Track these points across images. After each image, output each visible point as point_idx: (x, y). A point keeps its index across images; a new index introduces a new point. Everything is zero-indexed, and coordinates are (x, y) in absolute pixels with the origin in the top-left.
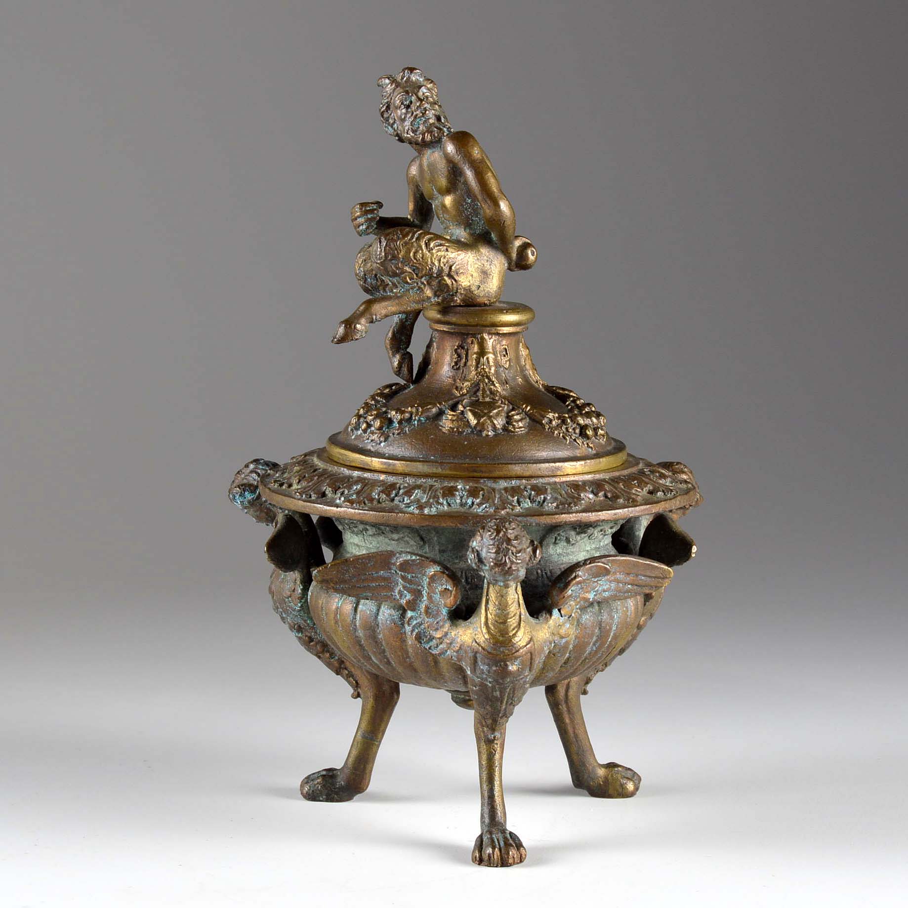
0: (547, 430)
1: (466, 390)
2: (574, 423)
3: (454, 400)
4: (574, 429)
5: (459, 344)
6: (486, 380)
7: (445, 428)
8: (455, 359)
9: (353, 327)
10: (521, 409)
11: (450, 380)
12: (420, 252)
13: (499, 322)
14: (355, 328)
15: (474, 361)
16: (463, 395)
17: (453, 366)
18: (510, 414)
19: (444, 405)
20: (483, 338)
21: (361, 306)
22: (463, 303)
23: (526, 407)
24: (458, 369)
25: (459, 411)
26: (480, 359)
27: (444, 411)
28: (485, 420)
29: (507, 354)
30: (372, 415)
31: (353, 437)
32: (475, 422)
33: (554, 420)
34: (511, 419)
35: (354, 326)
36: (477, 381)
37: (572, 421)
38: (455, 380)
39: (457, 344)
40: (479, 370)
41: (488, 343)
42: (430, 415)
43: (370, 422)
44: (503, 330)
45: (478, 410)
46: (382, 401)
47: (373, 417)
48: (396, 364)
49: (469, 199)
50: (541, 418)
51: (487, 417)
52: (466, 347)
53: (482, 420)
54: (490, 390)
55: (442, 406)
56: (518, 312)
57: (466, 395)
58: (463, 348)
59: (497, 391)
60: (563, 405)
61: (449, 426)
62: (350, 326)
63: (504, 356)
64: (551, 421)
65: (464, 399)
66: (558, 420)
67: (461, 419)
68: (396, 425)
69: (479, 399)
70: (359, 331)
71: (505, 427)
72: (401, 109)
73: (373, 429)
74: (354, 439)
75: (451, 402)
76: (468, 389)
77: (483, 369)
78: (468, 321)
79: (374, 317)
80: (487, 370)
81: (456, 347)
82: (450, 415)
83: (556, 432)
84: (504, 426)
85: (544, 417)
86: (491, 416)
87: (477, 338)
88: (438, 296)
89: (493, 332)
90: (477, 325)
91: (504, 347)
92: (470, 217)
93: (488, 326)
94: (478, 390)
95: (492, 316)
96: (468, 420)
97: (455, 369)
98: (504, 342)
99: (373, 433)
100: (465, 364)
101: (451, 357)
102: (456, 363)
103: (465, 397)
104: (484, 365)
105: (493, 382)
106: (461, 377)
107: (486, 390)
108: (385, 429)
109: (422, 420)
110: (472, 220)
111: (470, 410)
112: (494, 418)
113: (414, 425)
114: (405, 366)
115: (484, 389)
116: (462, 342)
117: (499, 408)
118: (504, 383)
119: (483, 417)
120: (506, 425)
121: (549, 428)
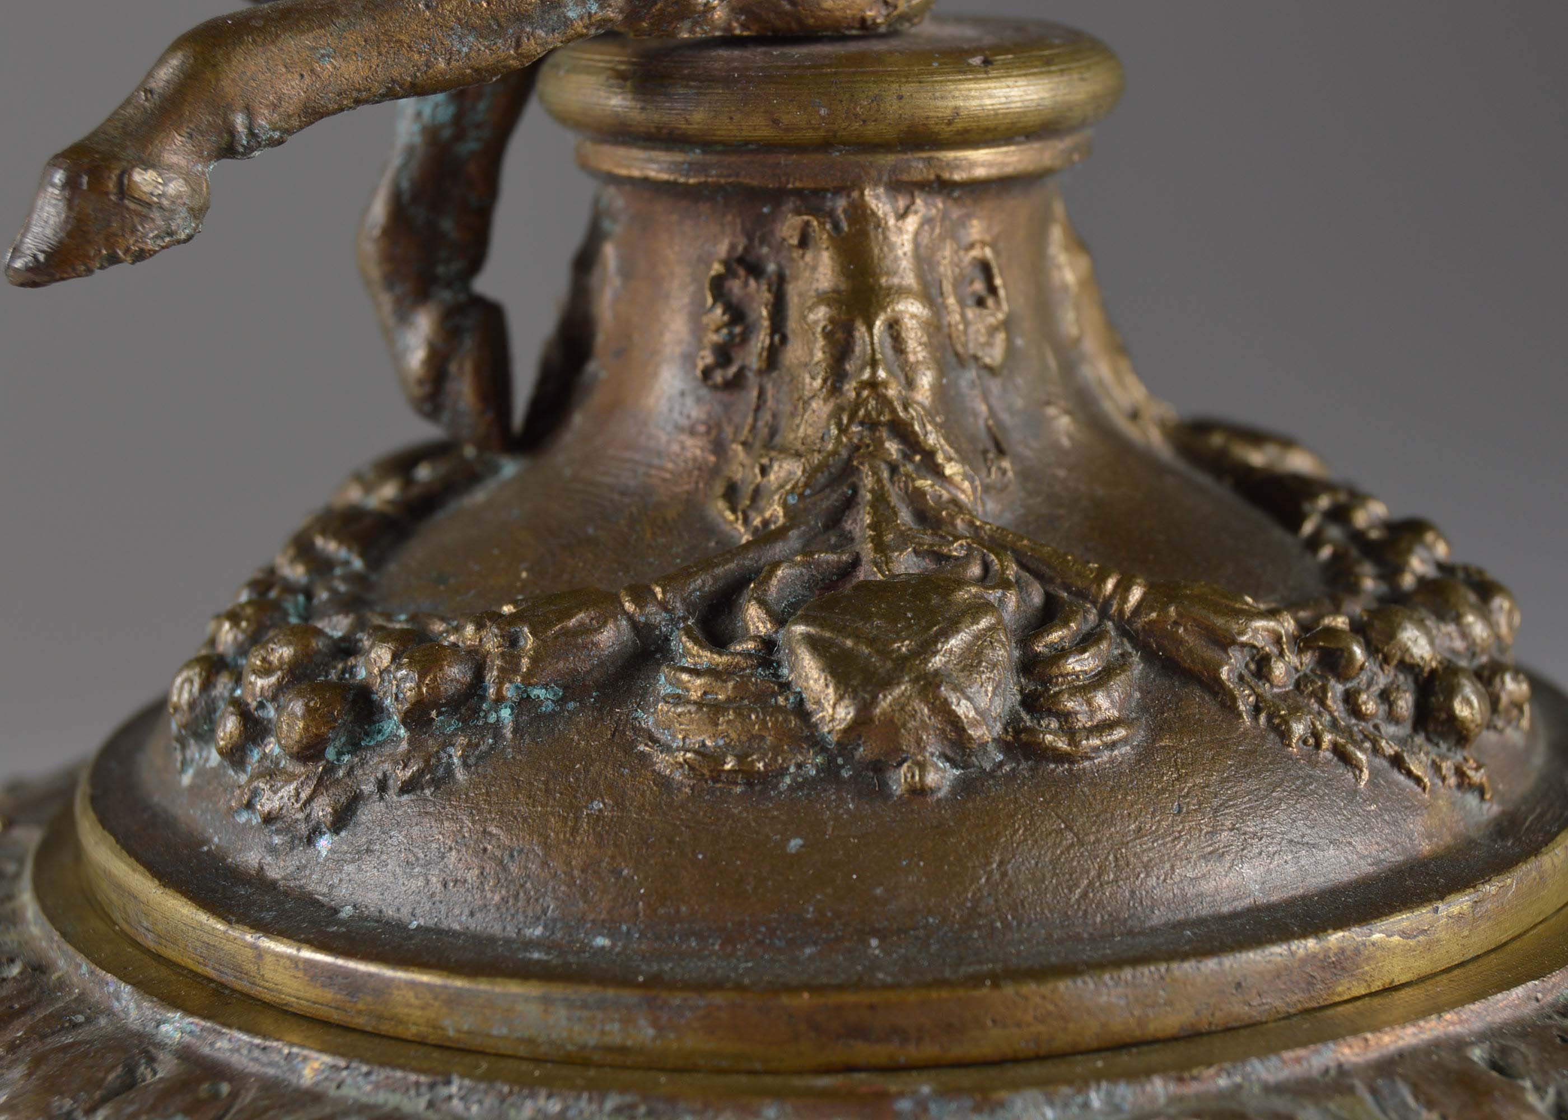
0: (1247, 720)
1: (785, 505)
2: (1386, 660)
3: (719, 571)
4: (1385, 696)
5: (733, 247)
6: (893, 447)
7: (667, 749)
8: (717, 330)
9: (111, 185)
10: (1094, 603)
11: (695, 448)
13: (950, 123)
14: (124, 190)
15: (821, 342)
16: (765, 536)
17: (707, 373)
18: (1039, 648)
19: (663, 605)
20: (861, 214)
21: (162, 61)
22: (744, 26)
23: (1123, 588)
24: (735, 384)
25: (751, 645)
26: (849, 330)
27: (667, 639)
28: (901, 705)
29: (992, 290)
30: (266, 671)
31: (186, 779)
32: (844, 713)
33: (1281, 654)
34: (1046, 681)
35: (121, 177)
36: (844, 453)
37: (1371, 649)
38: (719, 447)
39: (722, 249)
40: (850, 389)
41: (894, 238)
42: (583, 667)
43: (261, 706)
44: (972, 165)
45: (857, 637)
46: (347, 563)
47: (273, 679)
48: (416, 357)
50: (1211, 653)
51: (915, 681)
52: (771, 267)
53: (885, 703)
54: (916, 498)
55: (652, 609)
56: (1048, 62)
57: (781, 533)
58: (755, 270)
59: (955, 502)
60: (1288, 539)
61: (694, 741)
62: (96, 174)
63: (980, 302)
64: (1261, 666)
65: (776, 565)
66: (1300, 651)
67: (762, 699)
68: (394, 726)
69: (856, 562)
70: (149, 205)
71: (1017, 732)
73: (272, 747)
74: (191, 787)
75: (700, 584)
76: (792, 500)
77: (873, 384)
78: (776, 122)
79: (240, 121)
80: (892, 392)
81: (717, 268)
82: (695, 672)
83: (1299, 729)
84: (1013, 723)
85: (1224, 642)
86: (937, 673)
87: (831, 214)
89: (917, 177)
90: (825, 145)
91: (975, 253)
93: (885, 146)
94: (849, 503)
95: (907, 89)
96: (801, 702)
97: (715, 387)
98: (976, 230)
99: (271, 773)
100: (773, 358)
101: (697, 329)
102: (724, 355)
103: (779, 549)
104: (874, 364)
105: (929, 455)
106: (753, 428)
107: (894, 500)
108: (340, 754)
109: (538, 703)
111: (814, 644)
112: (957, 688)
113: (496, 730)
114: (461, 368)
115: (880, 498)
116: (750, 239)
117: (975, 621)
118: (985, 452)
119: (888, 683)
120: (1026, 717)
121: (1257, 710)
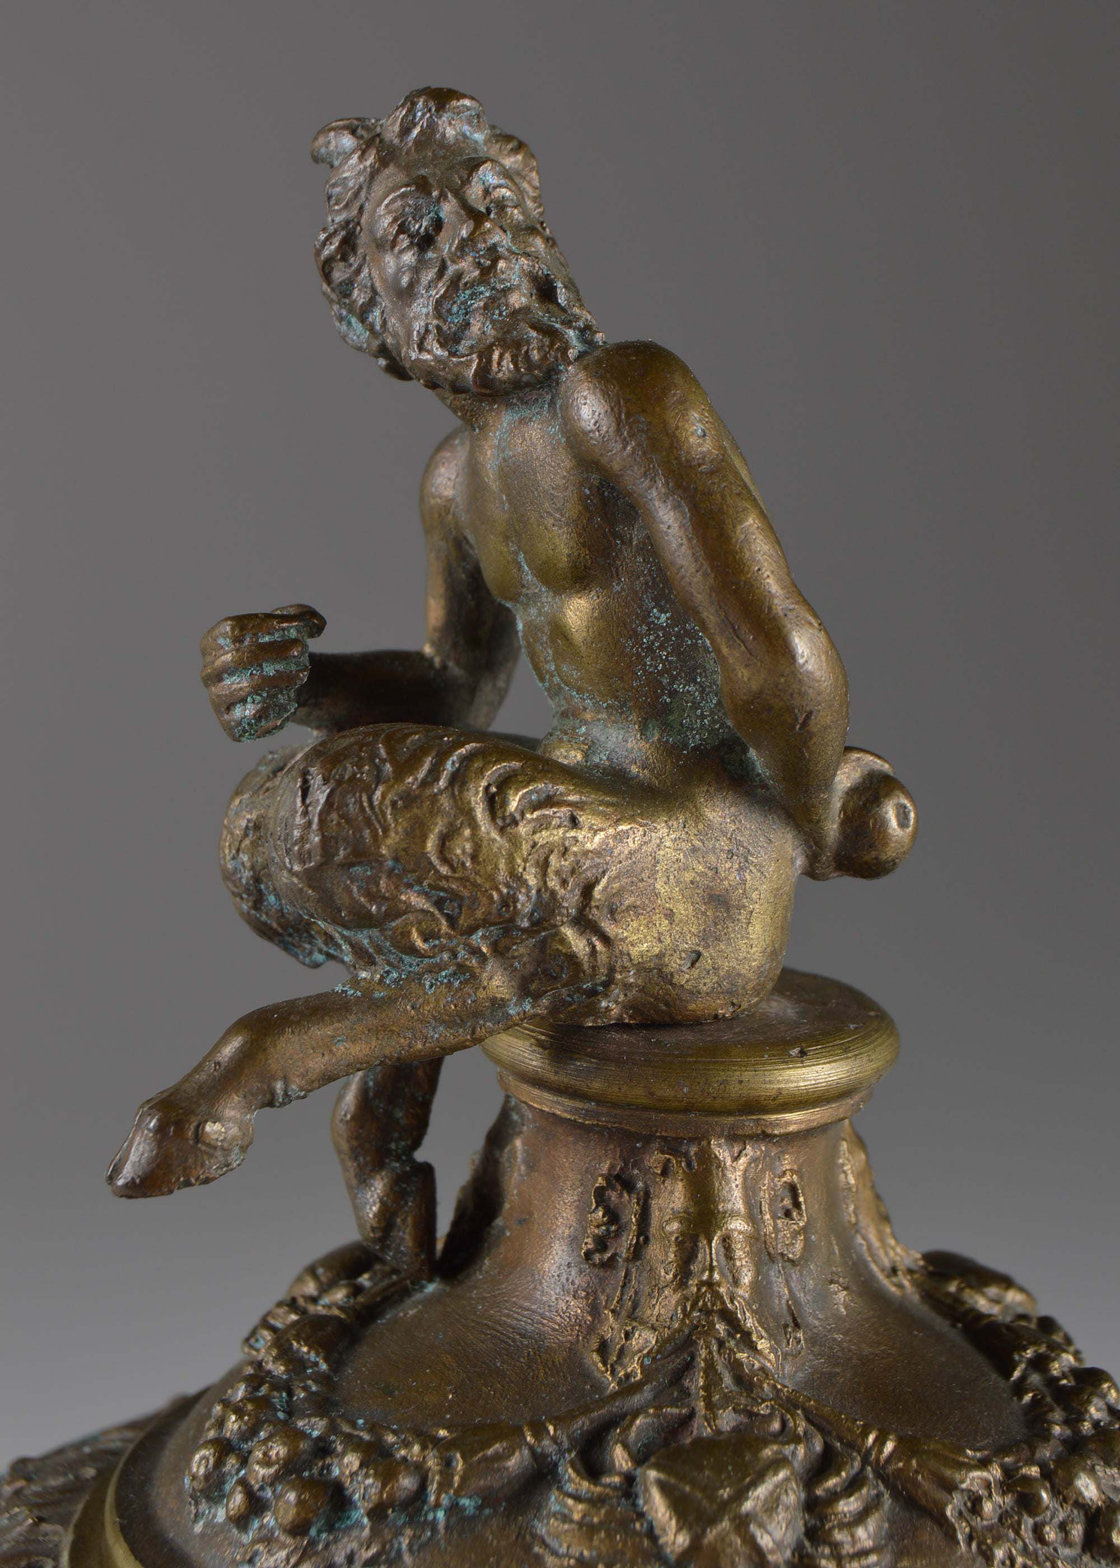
0: (963, 1546)
1: (642, 1366)
2: (1065, 1500)
3: (595, 1414)
4: (1063, 1527)
5: (612, 1167)
6: (721, 1327)
7: (555, 1553)
8: (598, 1226)
9: (190, 1133)
10: (859, 1452)
11: (576, 1307)
12: (467, 832)
13: (774, 1099)
14: (199, 1135)
15: (673, 1249)
16: (628, 1387)
17: (588, 1255)
18: (819, 1492)
19: (554, 1439)
20: (707, 1158)
22: (631, 1017)
23: (880, 1441)
24: (609, 1265)
25: (616, 1479)
26: (695, 1240)
27: (556, 1465)
28: (722, 1538)
29: (797, 1205)
30: (267, 1462)
31: (198, 1528)
32: (683, 1540)
33: (990, 1496)
34: (823, 1518)
35: (198, 1126)
36: (687, 1331)
37: (1056, 1492)
38: (594, 1310)
39: (605, 1168)
40: (693, 1282)
41: (729, 1175)
42: (496, 1485)
43: (262, 1488)
44: (789, 1123)
45: (693, 1483)
46: (316, 1364)
47: (272, 1470)
49: (662, 611)
50: (940, 1495)
51: (732, 1520)
52: (640, 1185)
53: (711, 1535)
54: (735, 1366)
55: (546, 1442)
56: (846, 1051)
57: (638, 1386)
58: (628, 1186)
59: (763, 1369)
60: (1002, 1383)
61: (575, 1551)
62: (180, 1125)
63: (788, 1214)
64: (975, 1504)
65: (636, 1414)
66: (1004, 1493)
67: (624, 1525)
68: (360, 1514)
69: (692, 1415)
70: (215, 1148)
71: (801, 1557)
72: (397, 249)
73: (269, 1519)
74: (202, 1535)
75: (582, 1424)
76: (647, 1362)
77: (710, 1284)
78: (652, 1094)
79: (279, 1086)
80: (722, 1290)
81: (600, 1182)
82: (577, 1498)
83: (999, 1554)
84: (799, 1549)
85: (950, 1487)
86: (747, 1515)
87: (686, 1155)
88: (536, 997)
89: (748, 1131)
90: (686, 1110)
91: (787, 1178)
92: (665, 681)
93: (730, 1113)
94: (688, 1366)
95: (747, 1076)
96: (651, 1528)
97: (594, 1265)
98: (787, 1162)
99: (268, 1539)
100: (637, 1253)
101: (583, 1223)
102: (602, 1243)
103: (637, 1400)
104: (711, 1269)
105: (747, 1335)
106: (621, 1299)
107: (720, 1368)
108: (319, 1532)
109: (464, 1509)
110: (673, 694)
111: (664, 1488)
112: (762, 1525)
113: (433, 1525)
114: (404, 1221)
115: (710, 1366)
116: (626, 1164)
117: (776, 1473)
118: (786, 1326)
119: (713, 1521)
120: (807, 1544)
121: (970, 1538)
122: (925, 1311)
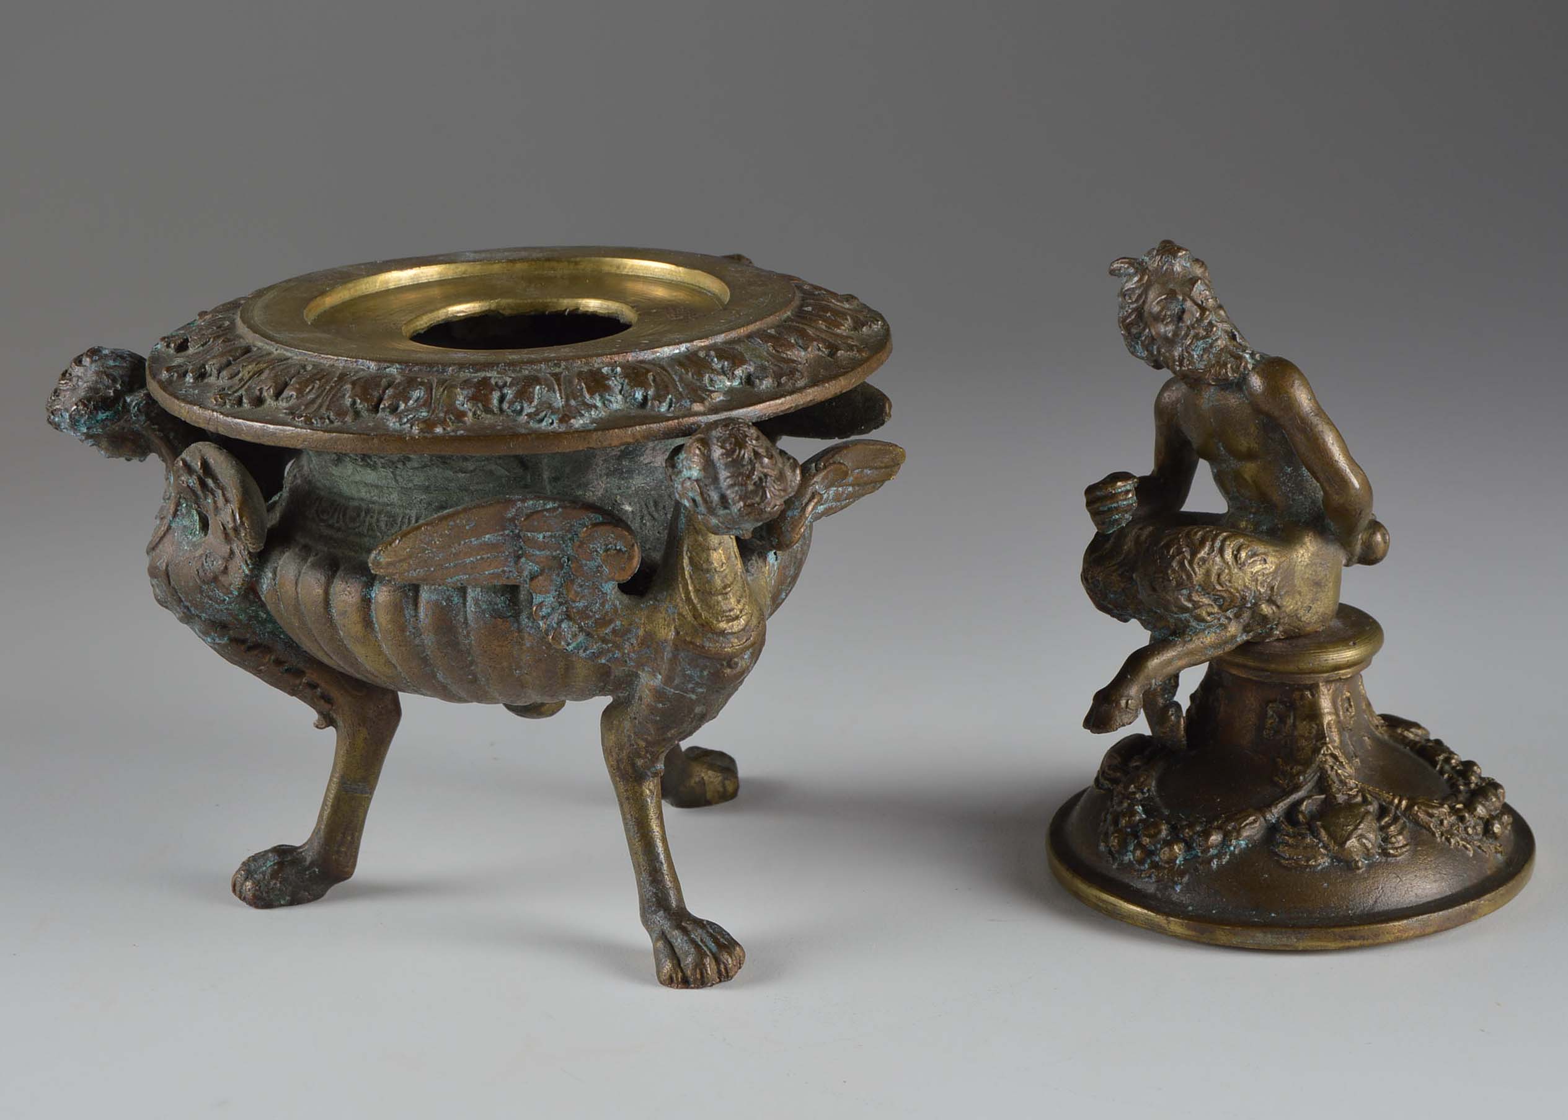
0: (1439, 840)
2: (1474, 816)
4: (1474, 828)
5: (1276, 697)
6: (1331, 761)
8: (1271, 724)
10: (1394, 806)
12: (1226, 571)
13: (1345, 664)
16: (1295, 789)
17: (1268, 736)
18: (1383, 823)
19: (1272, 813)
20: (1318, 691)
23: (1400, 801)
25: (1304, 826)
27: (1275, 824)
29: (1351, 706)
30: (1150, 836)
32: (1337, 848)
33: (1446, 818)
34: (1386, 833)
36: (1318, 764)
37: (1470, 813)
39: (1272, 698)
41: (1325, 697)
42: (1253, 834)
43: (1150, 846)
44: (1348, 673)
49: (1289, 467)
51: (1356, 838)
53: (1347, 844)
55: (1268, 815)
57: (1300, 788)
58: (1285, 705)
60: (1435, 771)
64: (1441, 822)
65: (1304, 800)
66: (1451, 816)
69: (1326, 798)
71: (1382, 849)
72: (1165, 322)
73: (1155, 858)
75: (1282, 806)
76: (1301, 778)
77: (1325, 743)
80: (1330, 745)
82: (1288, 836)
83: (1453, 840)
84: (1380, 847)
85: (1431, 816)
86: (1360, 834)
88: (1248, 632)
89: (1332, 679)
92: (1290, 495)
93: (1325, 671)
94: (1320, 778)
96: (1324, 844)
97: (1269, 740)
98: (1346, 689)
99: (1156, 867)
100: (1290, 733)
101: (1262, 721)
103: (1301, 794)
104: (1325, 737)
105: (1342, 763)
106: (1284, 754)
107: (1333, 777)
109: (1241, 845)
110: (1294, 500)
112: (1366, 838)
113: (1229, 853)
116: (1282, 696)
117: (1367, 818)
118: (1353, 757)
119: (1347, 838)
120: (1383, 844)
121: (1442, 835)
122: (1391, 742)
